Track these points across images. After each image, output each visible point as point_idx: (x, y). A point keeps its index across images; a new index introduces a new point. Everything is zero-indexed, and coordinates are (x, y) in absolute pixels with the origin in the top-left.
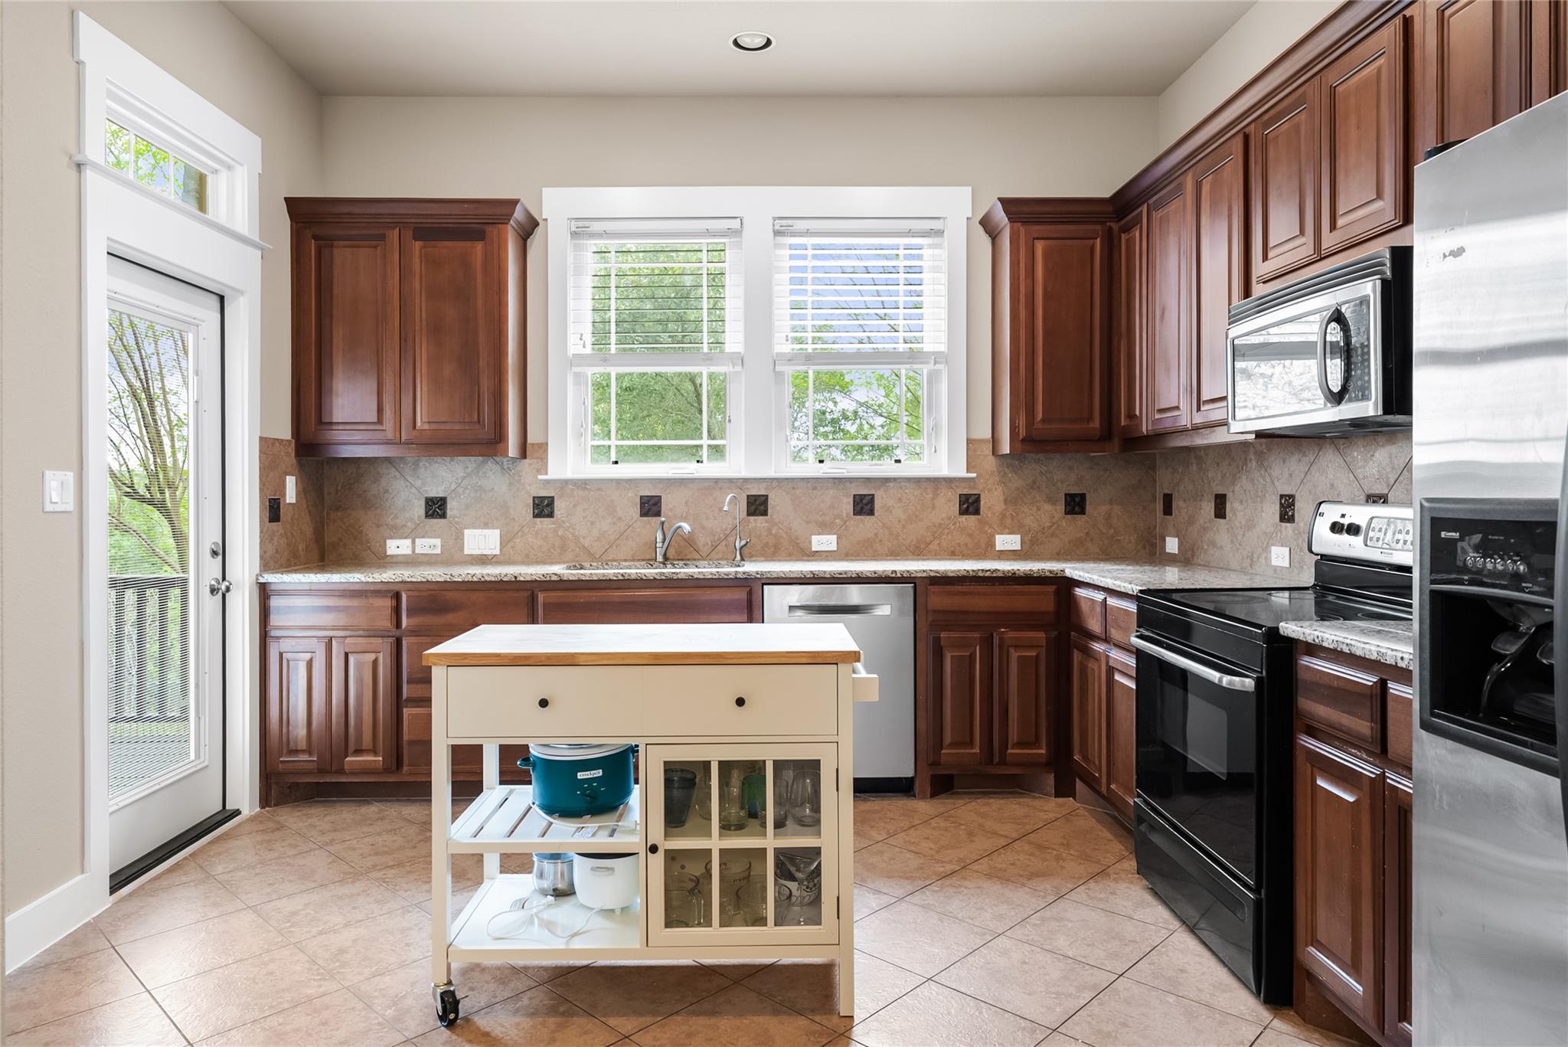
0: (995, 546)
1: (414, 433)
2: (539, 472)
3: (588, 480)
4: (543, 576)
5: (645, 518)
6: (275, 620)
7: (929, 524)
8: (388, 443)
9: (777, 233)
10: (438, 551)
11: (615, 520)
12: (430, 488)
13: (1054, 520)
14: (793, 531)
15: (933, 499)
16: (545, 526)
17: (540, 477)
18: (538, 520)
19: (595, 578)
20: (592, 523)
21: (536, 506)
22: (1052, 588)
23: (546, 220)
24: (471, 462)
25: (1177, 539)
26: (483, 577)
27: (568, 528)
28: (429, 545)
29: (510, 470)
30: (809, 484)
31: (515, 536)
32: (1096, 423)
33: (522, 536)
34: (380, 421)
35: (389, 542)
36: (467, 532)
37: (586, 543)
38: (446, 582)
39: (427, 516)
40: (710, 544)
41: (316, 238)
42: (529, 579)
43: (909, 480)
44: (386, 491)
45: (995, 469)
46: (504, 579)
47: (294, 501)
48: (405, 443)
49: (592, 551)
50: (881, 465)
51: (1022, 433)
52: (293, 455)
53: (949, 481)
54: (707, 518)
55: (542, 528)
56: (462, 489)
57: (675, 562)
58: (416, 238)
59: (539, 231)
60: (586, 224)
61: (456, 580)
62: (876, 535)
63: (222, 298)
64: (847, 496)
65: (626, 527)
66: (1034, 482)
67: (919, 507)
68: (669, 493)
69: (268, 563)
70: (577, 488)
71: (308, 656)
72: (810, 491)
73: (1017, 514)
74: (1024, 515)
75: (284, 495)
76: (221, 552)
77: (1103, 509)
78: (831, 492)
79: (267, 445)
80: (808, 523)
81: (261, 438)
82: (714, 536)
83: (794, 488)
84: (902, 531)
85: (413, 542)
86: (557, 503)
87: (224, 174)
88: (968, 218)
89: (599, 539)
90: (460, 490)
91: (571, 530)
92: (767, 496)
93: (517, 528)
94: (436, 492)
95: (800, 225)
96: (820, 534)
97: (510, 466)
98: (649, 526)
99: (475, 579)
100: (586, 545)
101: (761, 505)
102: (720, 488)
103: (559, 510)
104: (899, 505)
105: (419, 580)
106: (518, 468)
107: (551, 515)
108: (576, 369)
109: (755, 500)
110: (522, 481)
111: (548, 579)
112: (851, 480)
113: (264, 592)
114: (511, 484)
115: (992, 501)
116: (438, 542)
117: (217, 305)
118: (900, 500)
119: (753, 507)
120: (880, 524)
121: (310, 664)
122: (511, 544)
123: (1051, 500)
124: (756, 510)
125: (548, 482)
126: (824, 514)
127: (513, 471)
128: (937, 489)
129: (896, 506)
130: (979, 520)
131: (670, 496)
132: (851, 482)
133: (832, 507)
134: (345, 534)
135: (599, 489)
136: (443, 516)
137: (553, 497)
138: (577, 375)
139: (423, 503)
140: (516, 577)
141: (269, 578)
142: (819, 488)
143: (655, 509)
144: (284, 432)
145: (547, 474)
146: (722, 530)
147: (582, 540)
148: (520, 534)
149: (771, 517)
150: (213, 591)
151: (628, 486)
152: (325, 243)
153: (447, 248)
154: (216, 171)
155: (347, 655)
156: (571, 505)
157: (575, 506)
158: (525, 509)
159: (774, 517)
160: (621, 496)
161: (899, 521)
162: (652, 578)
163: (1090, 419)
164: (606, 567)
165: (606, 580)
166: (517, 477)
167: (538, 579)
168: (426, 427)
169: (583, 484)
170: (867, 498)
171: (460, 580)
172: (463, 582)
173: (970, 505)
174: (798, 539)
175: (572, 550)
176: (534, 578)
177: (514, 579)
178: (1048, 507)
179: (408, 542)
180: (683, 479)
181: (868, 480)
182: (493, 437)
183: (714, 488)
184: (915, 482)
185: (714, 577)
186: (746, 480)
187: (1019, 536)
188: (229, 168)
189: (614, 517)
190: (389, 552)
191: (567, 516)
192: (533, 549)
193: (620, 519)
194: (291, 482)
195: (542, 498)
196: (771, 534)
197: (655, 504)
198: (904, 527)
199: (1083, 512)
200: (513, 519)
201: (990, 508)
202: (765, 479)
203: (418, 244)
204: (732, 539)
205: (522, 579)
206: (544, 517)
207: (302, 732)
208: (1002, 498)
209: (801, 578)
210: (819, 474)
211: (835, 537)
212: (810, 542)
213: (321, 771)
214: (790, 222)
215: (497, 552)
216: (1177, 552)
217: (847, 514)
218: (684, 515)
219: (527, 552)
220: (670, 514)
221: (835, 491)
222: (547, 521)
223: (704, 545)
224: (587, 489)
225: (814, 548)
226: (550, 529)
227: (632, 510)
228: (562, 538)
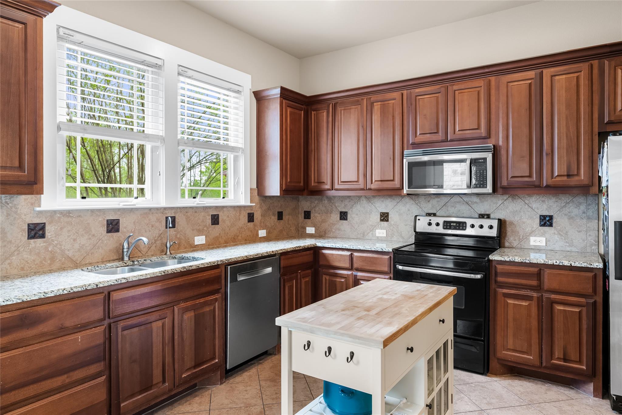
0: (259, 235)
2: (33, 205)
3: (72, 210)
4: (116, 281)
5: (110, 234)
7: (238, 227)
9: (179, 74)
11: (90, 236)
13: (275, 223)
14: (187, 235)
15: (239, 215)
16: (38, 245)
17: (34, 209)
18: (32, 241)
19: (149, 277)
20: (74, 240)
21: (30, 230)
22: (312, 252)
25: (314, 228)
26: (72, 289)
27: (57, 244)
29: (8, 204)
30: (193, 210)
31: (12, 254)
32: (302, 184)
33: (18, 254)
37: (70, 254)
38: (40, 299)
40: (147, 246)
42: (106, 285)
43: (230, 207)
45: (258, 202)
46: (88, 288)
49: (74, 259)
50: (218, 200)
51: (284, 188)
53: (245, 207)
54: (146, 231)
55: (35, 246)
60: (72, 33)
61: (50, 296)
62: (220, 234)
64: (209, 215)
65: (98, 241)
66: (269, 207)
67: (235, 220)
68: (124, 217)
70: (63, 216)
72: (194, 214)
73: (265, 221)
74: (267, 221)
77: (287, 217)
78: (203, 213)
80: (193, 230)
83: (187, 212)
84: (229, 231)
86: (47, 228)
88: (250, 90)
89: (79, 250)
91: (58, 246)
92: (175, 217)
93: (13, 249)
95: (190, 73)
96: (198, 236)
97: (7, 200)
98: (112, 239)
99: (65, 292)
100: (70, 255)
102: (152, 213)
103: (49, 233)
105: (15, 302)
106: (15, 202)
107: (43, 236)
110: (19, 212)
111: (120, 282)
112: (210, 207)
114: (8, 215)
115: (257, 216)
118: (228, 216)
120: (222, 229)
122: (8, 261)
123: (274, 215)
125: (41, 212)
126: (200, 225)
127: (10, 205)
128: (240, 211)
129: (227, 219)
130: (254, 224)
131: (124, 219)
132: (210, 208)
133: (203, 221)
135: (80, 216)
137: (45, 223)
140: (97, 285)
142: (197, 212)
143: (116, 227)
145: (40, 206)
146: (153, 238)
147: (67, 252)
148: (16, 253)
149: (177, 228)
151: (99, 214)
156: (59, 228)
157: (61, 229)
158: (21, 233)
159: (178, 228)
160: (94, 220)
161: (228, 227)
162: (179, 271)
164: (97, 269)
165: (155, 277)
166: (14, 209)
167: (113, 284)
169: (67, 213)
170: (216, 216)
171: (52, 295)
172: (55, 296)
173: (251, 218)
174: (189, 239)
175: (60, 260)
176: (110, 283)
177: (96, 287)
178: (273, 217)
180: (132, 209)
181: (217, 207)
183: (149, 213)
184: (233, 208)
185: (208, 266)
186: (165, 209)
187: (265, 230)
189: (90, 234)
191: (56, 237)
192: (28, 263)
193: (94, 235)
195: (36, 225)
196: (177, 238)
197: (116, 224)
198: (230, 229)
199: (282, 219)
200: (11, 242)
201: (257, 218)
202: (174, 208)
204: (158, 242)
205: (101, 286)
206: (37, 238)
208: (260, 214)
209: (243, 260)
210: (194, 205)
211: (205, 236)
212: (194, 241)
214: (186, 70)
216: (314, 233)
217: (209, 225)
218: (133, 230)
219: (22, 266)
220: (125, 230)
221: (204, 213)
222: (39, 241)
223: (144, 248)
224: (71, 217)
225: (196, 243)
226: (42, 246)
227: (102, 229)
228: (51, 252)
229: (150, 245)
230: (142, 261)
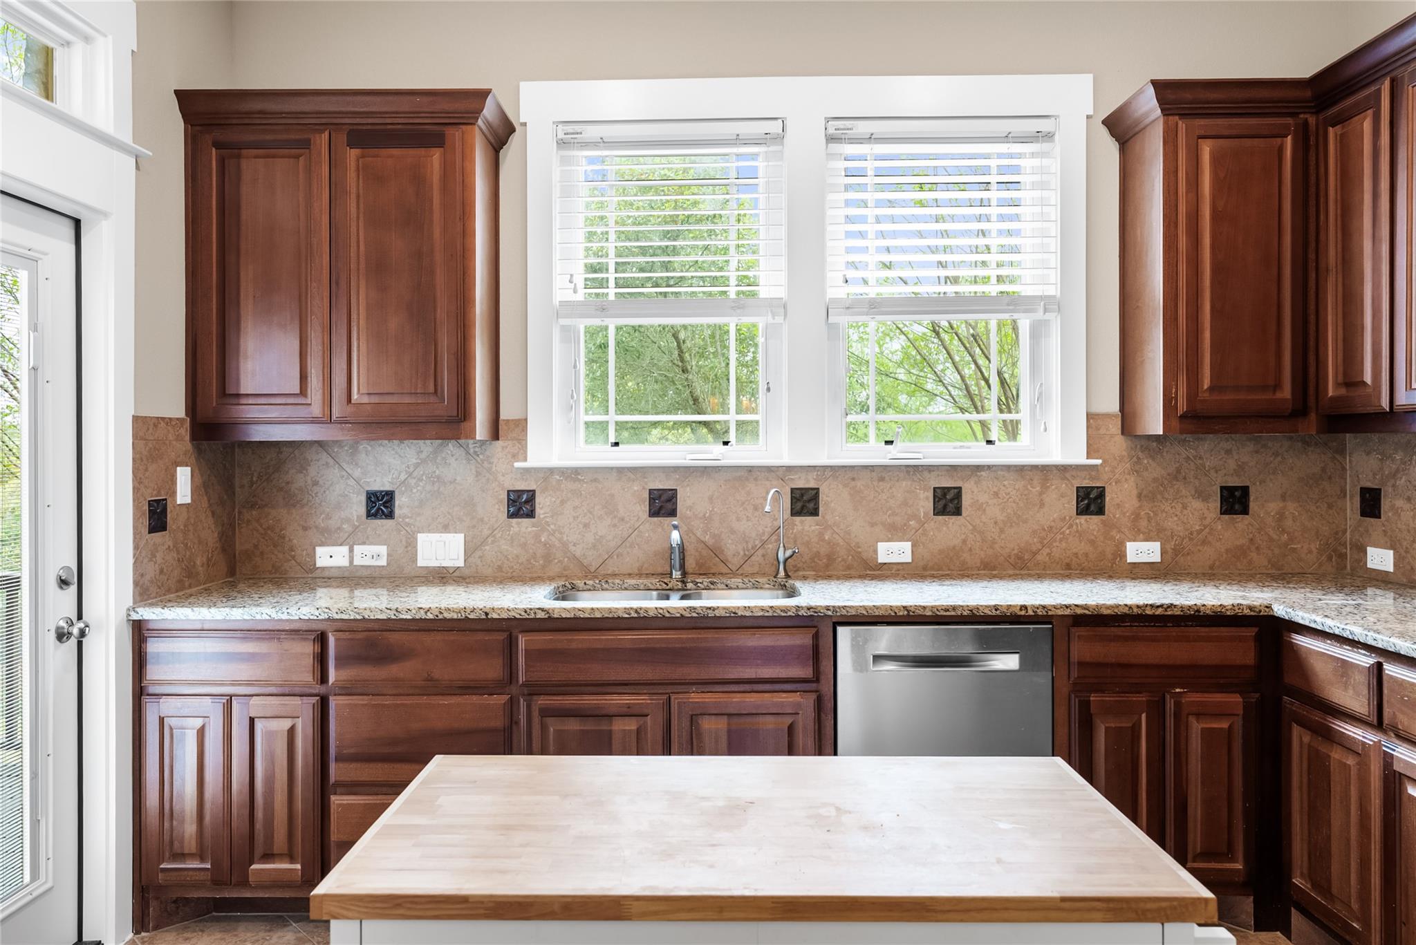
0: (1125, 556)
1: (350, 409)
2: (515, 457)
3: (581, 468)
4: (526, 612)
5: (655, 519)
6: (153, 672)
7: (1035, 527)
8: (314, 421)
9: (831, 139)
10: (383, 562)
11: (616, 521)
12: (372, 480)
13: (1207, 522)
14: (853, 535)
15: (1041, 494)
16: (523, 529)
17: (517, 465)
18: (514, 521)
19: (598, 615)
20: (586, 526)
21: (511, 502)
22: (1251, 632)
23: (525, 124)
24: (427, 446)
25: (1391, 552)
27: (554, 531)
28: (372, 554)
29: (478, 455)
30: (874, 474)
31: (484, 542)
32: (1286, 392)
33: (493, 542)
34: (303, 392)
35: (320, 551)
36: (421, 537)
37: (578, 551)
38: (389, 619)
39: (370, 515)
40: (742, 553)
41: (218, 145)
42: (504, 616)
43: (1008, 468)
44: (316, 483)
45: (1125, 453)
47: (188, 500)
48: (336, 422)
49: (585, 562)
50: (969, 448)
51: (1182, 406)
52: (188, 438)
53: (1064, 470)
54: (738, 519)
55: (520, 531)
56: (414, 481)
57: (698, 581)
58: (351, 145)
59: (515, 140)
60: (577, 128)
61: (404, 617)
62: (964, 541)
63: (77, 223)
64: (925, 489)
65: (630, 531)
66: (1178, 471)
67: (1021, 504)
68: (688, 485)
69: (145, 592)
70: (566, 480)
71: (198, 723)
72: (875, 483)
73: (1156, 514)
74: (1164, 515)
75: (174, 493)
76: (74, 580)
77: (1273, 507)
78: (904, 483)
79: (145, 429)
80: (872, 525)
81: (136, 419)
82: (747, 542)
83: (853, 479)
84: (999, 537)
85: (351, 550)
86: (540, 500)
87: (79, 48)
88: (1088, 117)
89: (594, 546)
90: (413, 482)
91: (557, 535)
92: (818, 489)
93: (486, 532)
94: (380, 484)
95: (863, 128)
96: (889, 540)
97: (477, 449)
98: (660, 530)
100: (578, 553)
101: (809, 501)
102: (756, 479)
103: (541, 508)
104: (995, 501)
105: (352, 618)
106: (488, 453)
107: (531, 514)
108: (563, 321)
109: (802, 495)
110: (494, 469)
111: (532, 616)
112: (930, 468)
113: (140, 632)
114: (478, 474)
115: (1121, 497)
116: (383, 550)
117: (71, 233)
118: (996, 494)
119: (799, 505)
120: (971, 528)
121: (201, 733)
122: (479, 553)
123: (1201, 495)
124: (803, 507)
125: (527, 471)
126: (895, 514)
127: (481, 457)
128: (1046, 479)
129: (990, 502)
130: (1103, 522)
131: (688, 489)
132: (930, 471)
133: (905, 503)
134: (262, 540)
135: (595, 480)
136: (390, 515)
137: (534, 491)
138: (565, 329)
139: (363, 498)
140: (487, 614)
141: (146, 613)
142: (887, 478)
143: (669, 506)
144: (174, 405)
145: (525, 460)
146: (757, 535)
147: (572, 548)
148: (490, 540)
149: (823, 517)
150: (61, 636)
151: (632, 476)
152: (230, 152)
153: (393, 158)
154: (68, 43)
155: (252, 720)
156: (558, 502)
157: (563, 502)
158: (497, 506)
159: (827, 517)
160: (624, 489)
161: (996, 523)
163: (1277, 386)
166: (486, 465)
167: (518, 616)
168: (365, 400)
169: (574, 474)
170: (952, 491)
171: (409, 617)
172: (413, 620)
173: (1091, 501)
174: (859, 547)
175: (559, 561)
176: (512, 614)
177: (484, 617)
178: (1197, 504)
179: (345, 550)
180: (706, 467)
181: (953, 469)
182: (455, 414)
183: (747, 479)
184: (1017, 471)
185: (767, 614)
186: (790, 469)
187: (1158, 544)
188: (87, 39)
189: (615, 517)
190: (319, 564)
191: (552, 517)
192: (508, 560)
193: (623, 519)
194: (184, 476)
195: (520, 493)
196: (823, 540)
197: (669, 500)
198: (1002, 531)
199: (1245, 511)
200: (482, 520)
201: (1118, 504)
202: (815, 467)
203: (354, 153)
204: (770, 546)
205: (495, 616)
206: (522, 516)
207: (190, 829)
208: (1135, 492)
209: (890, 616)
210: (885, 461)
211: (909, 544)
212: (876, 552)
213: (217, 883)
214: (848, 123)
215: (461, 563)
216: (1391, 570)
217: (926, 514)
218: (707, 515)
219: (499, 563)
220: (688, 512)
221: (909, 483)
222: (526, 522)
223: (734, 555)
224: (579, 480)
225: (882, 559)
226: (530, 533)
227: (639, 508)
228: (545, 545)
229: (748, 551)
230: (705, 584)
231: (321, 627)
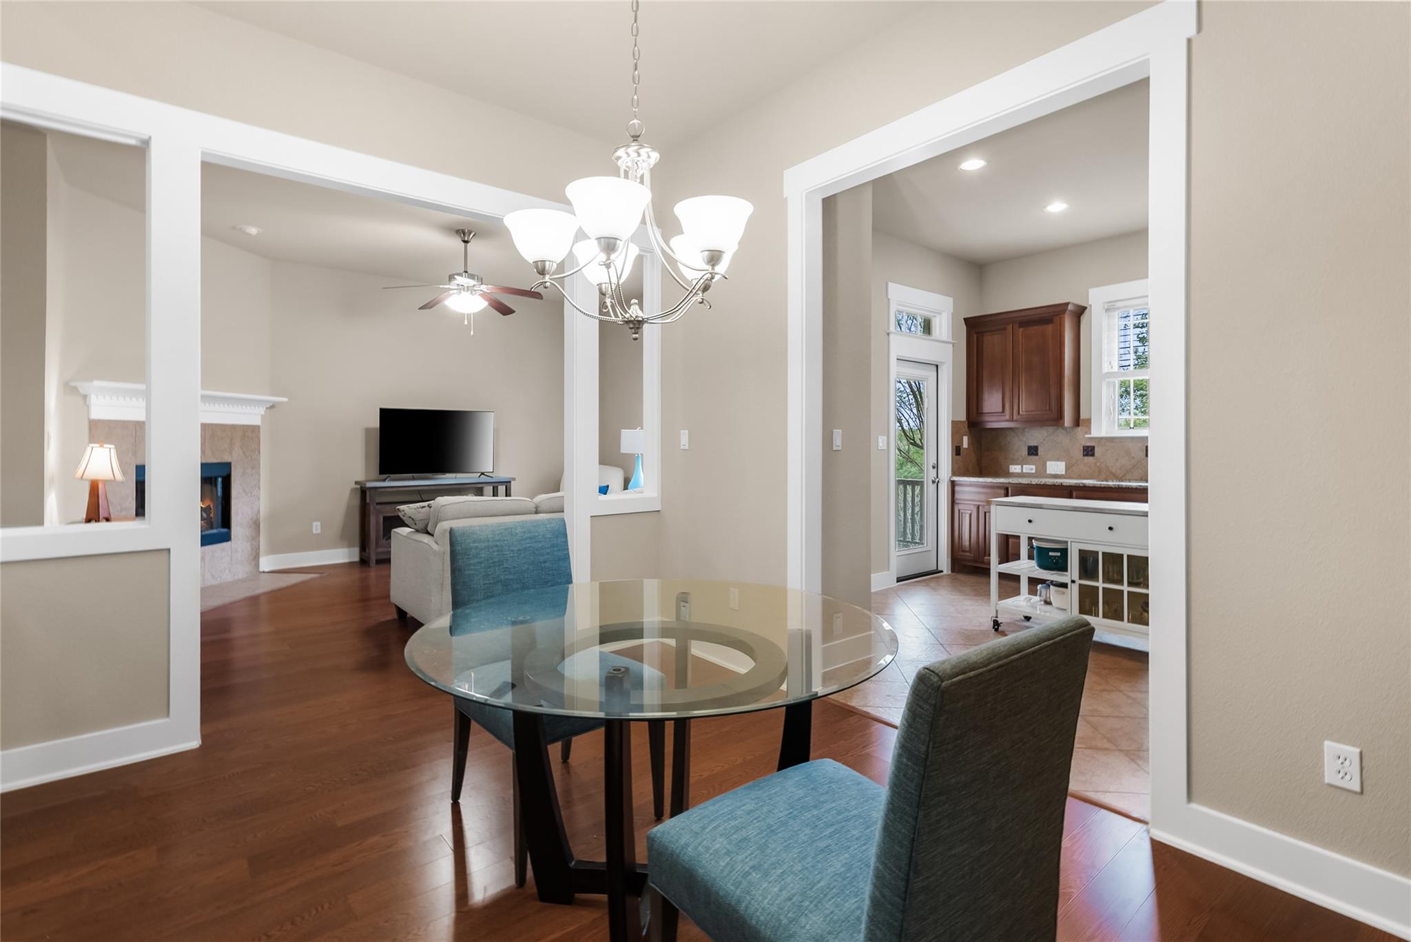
1: (1019, 417)
2: (1086, 433)
4: (1078, 484)
6: (957, 496)
8: (1007, 421)
10: (1034, 471)
11: (1130, 458)
12: (1030, 442)
16: (1090, 461)
17: (1086, 436)
18: (1086, 458)
19: (1103, 486)
20: (1117, 460)
21: (1084, 450)
23: (1091, 305)
24: (1051, 429)
26: (1045, 483)
27: (1103, 462)
28: (1029, 468)
31: (1073, 465)
33: (1077, 466)
34: (1003, 411)
35: (1011, 466)
36: (1048, 463)
38: (1028, 484)
39: (1029, 454)
41: (976, 333)
44: (1009, 443)
46: (1056, 484)
47: (967, 447)
48: (1015, 421)
49: (1116, 474)
52: (967, 427)
55: (1088, 462)
58: (1020, 327)
59: (1087, 312)
60: (1114, 304)
61: (1033, 483)
63: (937, 366)
65: (1137, 461)
69: (954, 474)
70: (1108, 442)
71: (970, 512)
75: (963, 445)
76: (936, 467)
79: (955, 425)
81: (952, 421)
85: (1022, 467)
86: (1096, 449)
87: (938, 316)
89: (1120, 468)
90: (1045, 443)
93: (1074, 461)
94: (1033, 443)
97: (1068, 431)
99: (1042, 483)
100: (1114, 471)
103: (1097, 453)
105: (1016, 483)
106: (1072, 432)
107: (1093, 455)
108: (1107, 380)
110: (1077, 439)
111: (1083, 485)
113: (953, 484)
114: (1071, 440)
116: (1034, 467)
117: (935, 368)
121: (970, 515)
122: (1071, 468)
125: (1091, 439)
127: (1070, 434)
134: (991, 461)
135: (1121, 442)
136: (1037, 455)
137: (1094, 446)
138: (1109, 383)
139: (1027, 448)
140: (1062, 484)
141: (955, 478)
144: (962, 417)
145: (1090, 434)
147: (1109, 468)
148: (1076, 464)
150: (933, 482)
151: (1138, 441)
152: (980, 334)
153: (1034, 330)
154: (935, 316)
155: (985, 513)
156: (1104, 451)
157: (1106, 451)
158: (1079, 452)
160: (1134, 446)
162: (1134, 488)
165: (1109, 487)
166: (1073, 437)
167: (1073, 485)
168: (1024, 413)
169: (1111, 439)
172: (1036, 483)
175: (1104, 473)
176: (1071, 484)
177: (1060, 485)
179: (1020, 467)
182: (1056, 418)
188: (940, 314)
189: (1129, 455)
190: (1011, 471)
191: (1102, 456)
192: (1082, 472)
193: (1133, 456)
194: (965, 439)
195: (1089, 447)
200: (1073, 457)
203: (1021, 329)
205: (1066, 484)
206: (1089, 456)
207: (967, 543)
213: (973, 562)
215: (1064, 473)
219: (1079, 473)
222: (1091, 458)
224: (1114, 442)
226: (1093, 461)
227: (1141, 453)
228: (1098, 466)
231: (1007, 485)
